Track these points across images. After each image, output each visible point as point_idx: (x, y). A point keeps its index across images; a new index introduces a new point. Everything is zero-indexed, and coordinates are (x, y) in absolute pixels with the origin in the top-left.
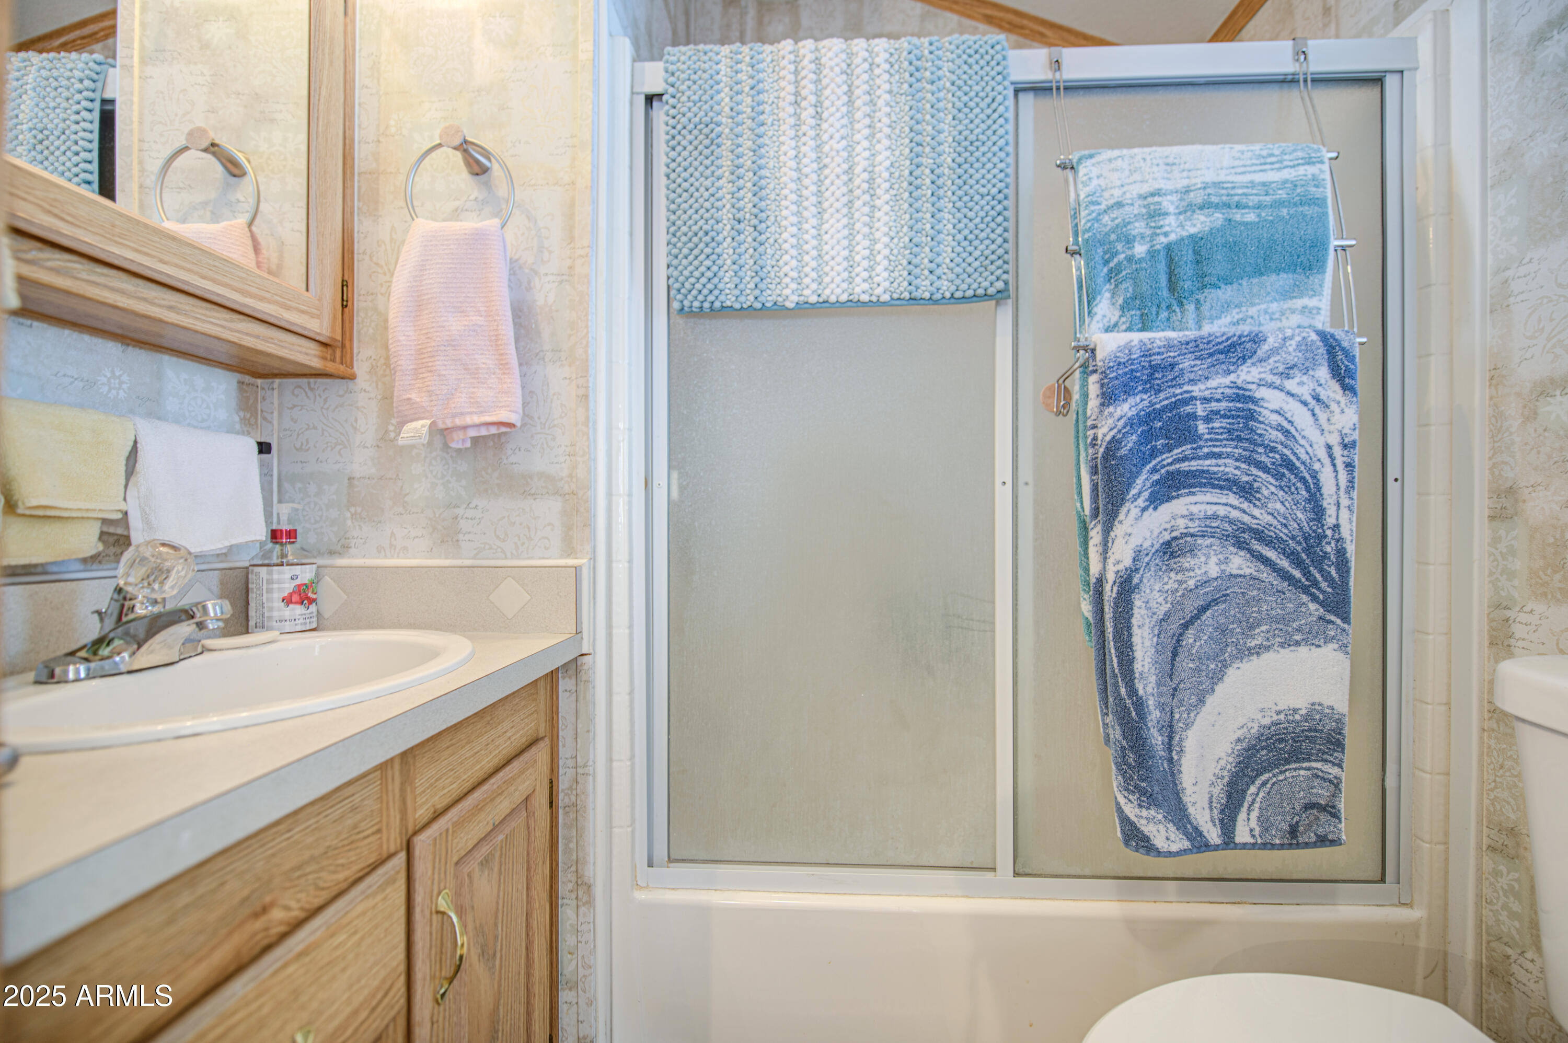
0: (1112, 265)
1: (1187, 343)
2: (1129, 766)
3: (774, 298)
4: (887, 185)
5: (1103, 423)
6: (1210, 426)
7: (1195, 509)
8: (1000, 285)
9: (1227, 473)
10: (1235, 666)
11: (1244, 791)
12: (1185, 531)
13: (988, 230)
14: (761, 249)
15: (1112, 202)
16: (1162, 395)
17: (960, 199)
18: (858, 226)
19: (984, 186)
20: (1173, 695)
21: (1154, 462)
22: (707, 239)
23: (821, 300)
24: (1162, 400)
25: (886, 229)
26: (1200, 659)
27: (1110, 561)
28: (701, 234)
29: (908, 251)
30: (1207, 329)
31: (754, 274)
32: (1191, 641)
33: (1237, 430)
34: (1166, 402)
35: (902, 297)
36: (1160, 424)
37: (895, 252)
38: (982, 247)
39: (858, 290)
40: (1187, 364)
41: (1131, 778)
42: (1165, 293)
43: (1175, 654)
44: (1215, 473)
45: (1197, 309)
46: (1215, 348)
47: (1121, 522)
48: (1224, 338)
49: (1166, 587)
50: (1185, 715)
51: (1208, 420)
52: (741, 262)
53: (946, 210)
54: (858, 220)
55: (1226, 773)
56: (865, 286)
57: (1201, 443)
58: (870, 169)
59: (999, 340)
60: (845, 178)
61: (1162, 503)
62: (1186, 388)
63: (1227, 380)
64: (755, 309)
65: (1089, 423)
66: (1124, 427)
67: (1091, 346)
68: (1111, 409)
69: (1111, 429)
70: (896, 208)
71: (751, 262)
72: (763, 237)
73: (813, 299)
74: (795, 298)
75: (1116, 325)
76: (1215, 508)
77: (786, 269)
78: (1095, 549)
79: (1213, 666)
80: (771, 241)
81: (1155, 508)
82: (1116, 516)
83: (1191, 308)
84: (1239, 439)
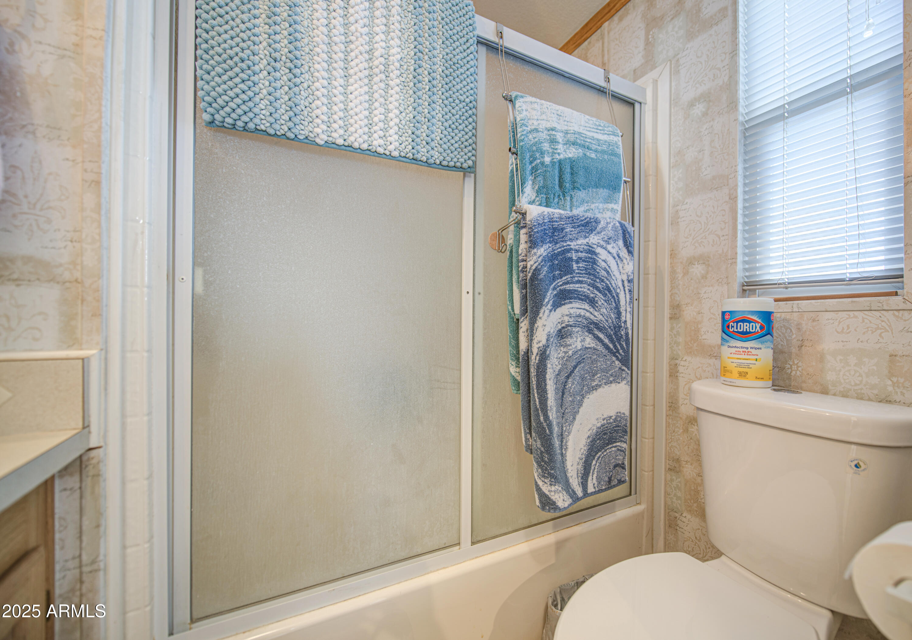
0: (533, 165)
1: (569, 218)
2: (545, 463)
3: (307, 133)
4: (398, 73)
5: (531, 258)
6: (578, 265)
7: (572, 311)
8: (470, 163)
9: (584, 292)
10: (587, 397)
11: (591, 464)
12: (568, 323)
13: (464, 125)
14: (296, 89)
15: (533, 127)
16: (558, 246)
17: (447, 99)
18: (376, 95)
19: (461, 95)
20: (563, 417)
21: (554, 284)
22: (244, 65)
23: (346, 144)
24: (558, 248)
25: (397, 104)
26: (574, 395)
27: (535, 342)
28: (236, 59)
29: (412, 125)
30: (575, 212)
31: (288, 109)
32: (570, 385)
33: (589, 269)
34: (559, 250)
35: (407, 156)
36: (557, 262)
37: (403, 122)
38: (460, 135)
39: (375, 143)
40: (568, 230)
41: (546, 469)
42: (557, 187)
43: (563, 393)
44: (580, 292)
45: (571, 200)
46: (580, 223)
47: (540, 318)
48: (584, 218)
49: (559, 355)
50: (568, 428)
51: (577, 262)
52: (278, 94)
53: (438, 104)
54: (376, 91)
55: (584, 456)
56: (381, 142)
57: (574, 275)
58: (386, 56)
59: (465, 199)
60: (367, 56)
61: (558, 307)
62: (568, 243)
63: (585, 241)
64: (288, 138)
65: (521, 258)
66: (542, 262)
67: (523, 211)
68: (535, 250)
69: (535, 263)
70: (405, 91)
71: (287, 98)
72: (298, 81)
73: (340, 142)
74: (325, 138)
75: (534, 201)
76: (580, 311)
77: (318, 112)
78: (523, 334)
79: (578, 398)
80: (305, 85)
81: (555, 311)
82: (538, 315)
83: (568, 198)
84: (590, 274)
